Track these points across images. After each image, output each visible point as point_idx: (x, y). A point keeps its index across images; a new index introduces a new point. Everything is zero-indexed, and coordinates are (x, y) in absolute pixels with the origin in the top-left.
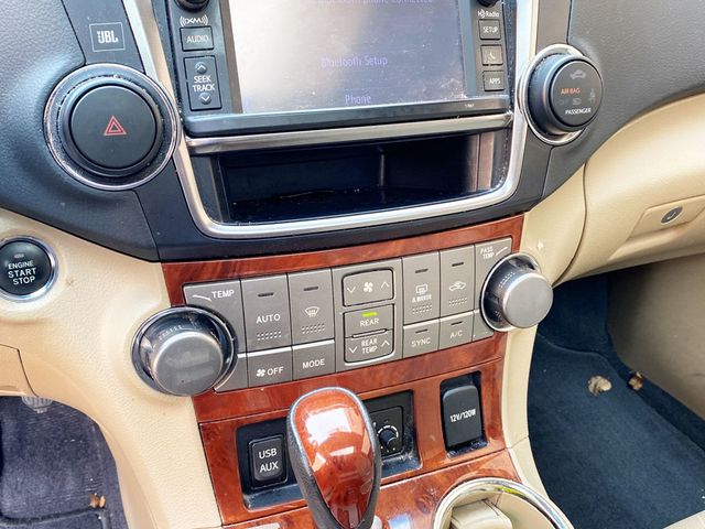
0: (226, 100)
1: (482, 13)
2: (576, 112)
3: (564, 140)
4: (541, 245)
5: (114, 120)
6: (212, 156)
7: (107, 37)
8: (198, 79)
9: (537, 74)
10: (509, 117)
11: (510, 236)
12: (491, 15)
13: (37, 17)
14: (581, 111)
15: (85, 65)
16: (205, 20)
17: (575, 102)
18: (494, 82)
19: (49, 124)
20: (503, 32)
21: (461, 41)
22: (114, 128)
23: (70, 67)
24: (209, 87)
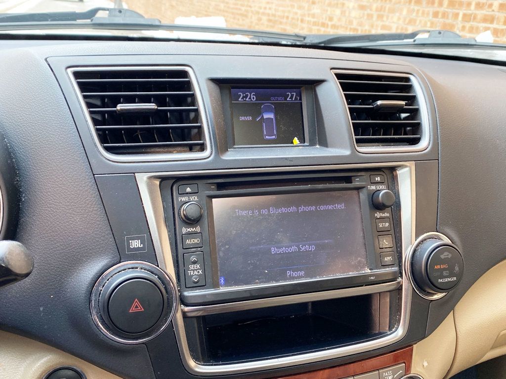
0: (209, 280)
1: (378, 215)
2: (446, 280)
3: (436, 297)
4: (426, 364)
5: (136, 302)
6: (198, 318)
7: (136, 244)
8: (192, 267)
9: (418, 253)
10: (399, 283)
11: (404, 363)
12: (383, 215)
13: (93, 232)
14: (450, 280)
15: (120, 262)
16: (198, 229)
17: (445, 273)
18: (388, 259)
19: (93, 301)
20: (392, 226)
21: (364, 233)
22: (137, 307)
23: (111, 264)
24: (198, 272)
